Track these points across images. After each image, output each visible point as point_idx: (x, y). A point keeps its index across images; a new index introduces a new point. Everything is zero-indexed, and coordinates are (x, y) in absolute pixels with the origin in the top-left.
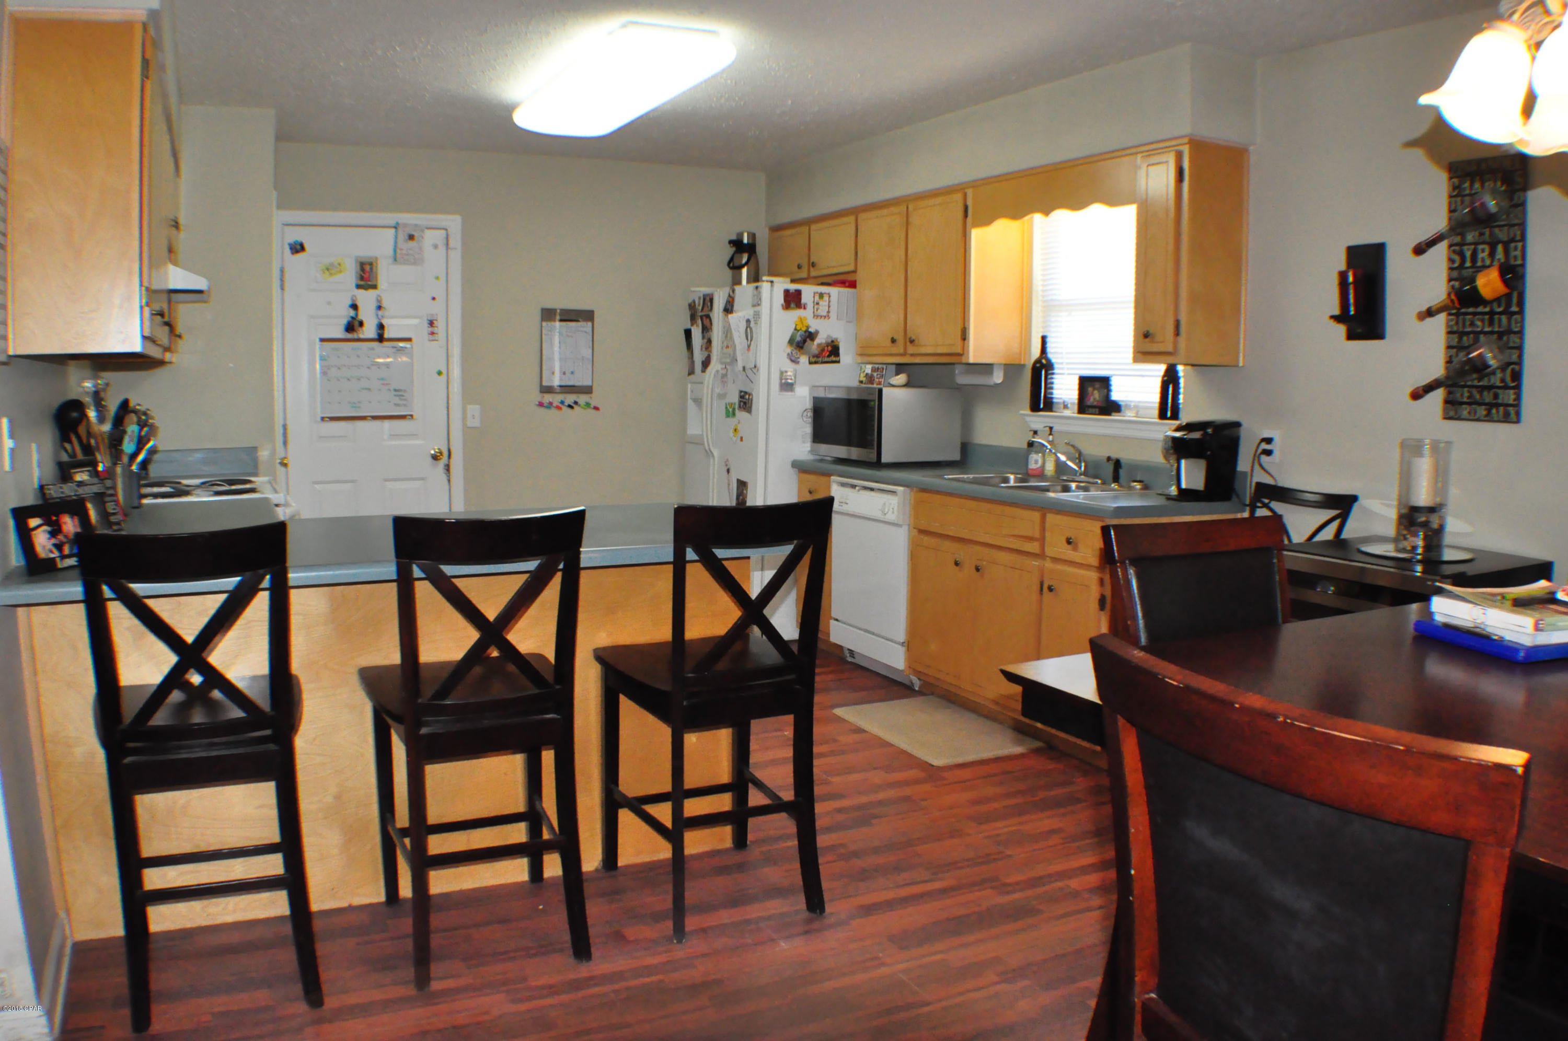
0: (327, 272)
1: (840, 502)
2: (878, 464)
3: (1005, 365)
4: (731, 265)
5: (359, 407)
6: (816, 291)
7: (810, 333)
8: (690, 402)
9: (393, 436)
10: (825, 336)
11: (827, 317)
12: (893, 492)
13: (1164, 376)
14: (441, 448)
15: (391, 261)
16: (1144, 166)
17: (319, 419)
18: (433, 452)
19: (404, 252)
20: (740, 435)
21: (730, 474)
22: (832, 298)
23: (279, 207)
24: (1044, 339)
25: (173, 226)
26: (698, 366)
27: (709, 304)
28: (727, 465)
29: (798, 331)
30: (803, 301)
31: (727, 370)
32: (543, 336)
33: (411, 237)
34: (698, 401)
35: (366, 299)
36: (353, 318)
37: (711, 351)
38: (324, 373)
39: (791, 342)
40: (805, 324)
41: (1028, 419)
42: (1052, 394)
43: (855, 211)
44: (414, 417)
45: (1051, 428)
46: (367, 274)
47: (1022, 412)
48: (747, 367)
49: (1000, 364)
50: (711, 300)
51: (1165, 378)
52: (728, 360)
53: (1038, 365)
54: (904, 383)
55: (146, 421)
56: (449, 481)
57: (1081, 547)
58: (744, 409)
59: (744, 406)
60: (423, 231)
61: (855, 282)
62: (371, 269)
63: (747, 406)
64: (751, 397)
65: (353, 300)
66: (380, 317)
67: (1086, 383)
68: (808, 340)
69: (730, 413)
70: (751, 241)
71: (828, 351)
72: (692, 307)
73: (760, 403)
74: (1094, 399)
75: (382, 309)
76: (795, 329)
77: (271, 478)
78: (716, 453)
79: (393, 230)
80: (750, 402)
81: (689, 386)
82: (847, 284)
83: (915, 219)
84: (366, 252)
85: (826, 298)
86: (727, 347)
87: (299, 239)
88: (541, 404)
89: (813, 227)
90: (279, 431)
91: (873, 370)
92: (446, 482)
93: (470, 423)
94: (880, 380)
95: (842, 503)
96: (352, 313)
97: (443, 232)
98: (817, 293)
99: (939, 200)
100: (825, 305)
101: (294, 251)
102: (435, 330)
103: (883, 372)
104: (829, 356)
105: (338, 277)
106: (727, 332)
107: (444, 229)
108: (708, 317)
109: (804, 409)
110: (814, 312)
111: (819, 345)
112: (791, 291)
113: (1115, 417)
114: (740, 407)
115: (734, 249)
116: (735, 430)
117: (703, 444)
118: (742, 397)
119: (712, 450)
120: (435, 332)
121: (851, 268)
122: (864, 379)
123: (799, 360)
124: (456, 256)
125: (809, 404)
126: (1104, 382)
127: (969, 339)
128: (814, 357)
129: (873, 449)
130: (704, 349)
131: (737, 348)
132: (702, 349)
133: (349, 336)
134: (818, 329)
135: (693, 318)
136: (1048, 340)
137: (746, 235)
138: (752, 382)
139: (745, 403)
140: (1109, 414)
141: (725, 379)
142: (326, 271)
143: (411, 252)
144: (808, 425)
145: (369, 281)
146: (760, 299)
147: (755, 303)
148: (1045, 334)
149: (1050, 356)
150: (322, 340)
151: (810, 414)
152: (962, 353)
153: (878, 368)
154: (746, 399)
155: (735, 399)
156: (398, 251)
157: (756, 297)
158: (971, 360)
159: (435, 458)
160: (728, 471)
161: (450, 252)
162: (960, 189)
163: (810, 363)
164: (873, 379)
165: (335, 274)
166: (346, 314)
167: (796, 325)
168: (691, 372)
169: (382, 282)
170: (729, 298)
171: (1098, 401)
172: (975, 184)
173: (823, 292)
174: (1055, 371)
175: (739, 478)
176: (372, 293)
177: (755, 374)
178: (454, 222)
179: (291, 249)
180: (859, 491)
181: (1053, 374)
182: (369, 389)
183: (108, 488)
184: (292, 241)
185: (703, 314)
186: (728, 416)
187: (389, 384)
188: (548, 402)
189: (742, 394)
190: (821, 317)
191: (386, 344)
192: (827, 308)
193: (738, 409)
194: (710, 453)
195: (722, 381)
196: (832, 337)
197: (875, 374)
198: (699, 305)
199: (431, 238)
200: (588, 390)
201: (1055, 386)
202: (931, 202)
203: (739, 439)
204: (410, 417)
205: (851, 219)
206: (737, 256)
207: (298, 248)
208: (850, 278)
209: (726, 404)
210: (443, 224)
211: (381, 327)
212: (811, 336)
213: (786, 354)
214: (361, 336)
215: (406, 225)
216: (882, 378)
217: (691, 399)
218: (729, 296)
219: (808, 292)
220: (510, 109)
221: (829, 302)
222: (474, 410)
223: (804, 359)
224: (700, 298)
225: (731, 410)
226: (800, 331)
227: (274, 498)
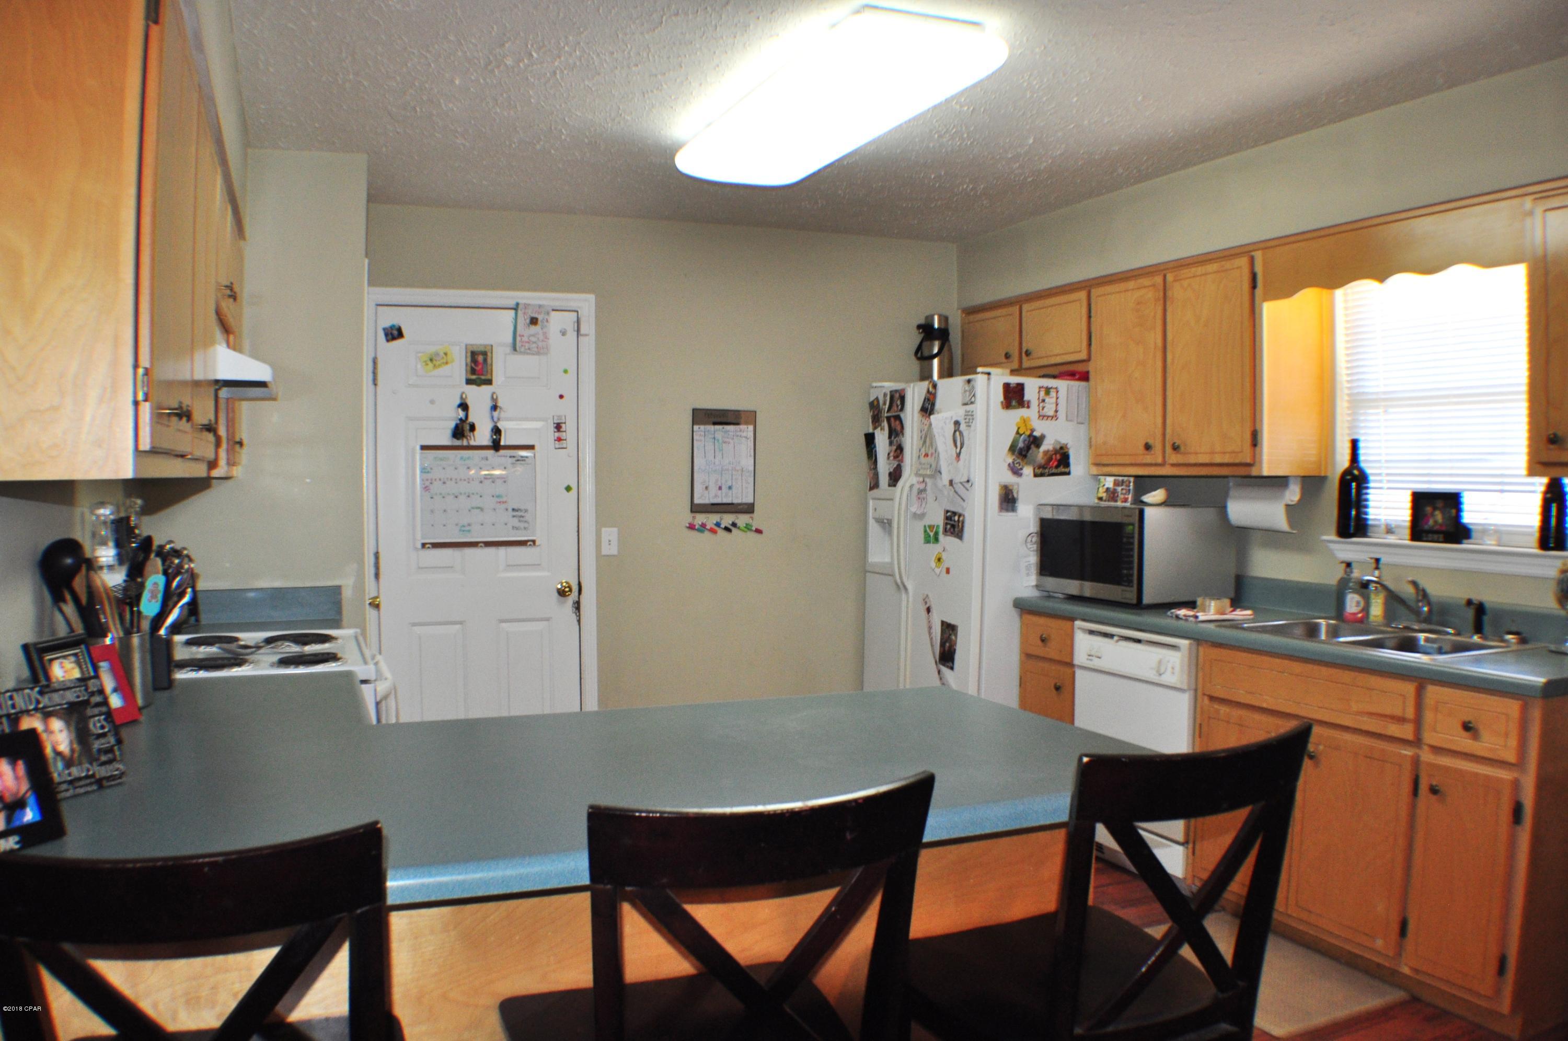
0: (431, 365)
1: (1089, 656)
2: (1138, 606)
3: (1304, 477)
4: (919, 355)
5: (469, 531)
6: (1041, 385)
7: (1035, 438)
8: (871, 522)
9: (510, 567)
10: (1052, 442)
11: (1055, 417)
12: (1174, 647)
13: (1545, 493)
14: (568, 581)
15: (509, 349)
16: (1539, 211)
17: (419, 546)
18: (559, 586)
19: (525, 339)
20: (946, 566)
21: (930, 614)
22: (1060, 394)
23: (371, 283)
24: (1354, 444)
25: (230, 296)
26: (884, 479)
27: (899, 402)
28: (926, 603)
29: (1021, 435)
30: (1026, 398)
31: (926, 484)
32: (695, 441)
33: (534, 321)
34: (886, 524)
35: (478, 397)
36: (461, 420)
37: (902, 461)
38: (426, 489)
39: (1012, 449)
40: (1029, 427)
41: (1332, 546)
42: (1366, 513)
43: (1088, 286)
44: (537, 543)
45: (1377, 561)
46: (480, 367)
47: (1325, 537)
48: (957, 480)
49: (1296, 477)
50: (902, 399)
51: (1549, 496)
52: (928, 472)
53: (1348, 477)
54: (1162, 501)
55: (180, 566)
56: (579, 621)
57: (1485, 735)
58: (952, 533)
59: (952, 530)
60: (548, 313)
61: (1087, 373)
62: (485, 360)
63: (956, 530)
64: (961, 519)
65: (461, 397)
66: (495, 419)
67: (1421, 501)
68: (1032, 446)
69: (931, 537)
70: (943, 326)
71: (1056, 459)
72: (874, 406)
73: (973, 527)
74: (1436, 522)
75: (498, 410)
76: (1018, 433)
77: (358, 630)
78: (910, 587)
79: (513, 312)
80: (960, 524)
81: (871, 503)
82: (1077, 377)
83: (1177, 292)
84: (478, 340)
85: (1053, 394)
86: (926, 455)
87: (395, 322)
88: (691, 527)
89: (1026, 307)
90: (369, 560)
91: (1116, 483)
92: (576, 623)
93: (605, 551)
94: (1126, 496)
95: (1092, 656)
96: (461, 414)
97: (575, 314)
98: (1042, 387)
99: (1213, 267)
100: (1052, 404)
101: (390, 337)
102: (563, 435)
103: (1129, 486)
104: (1057, 467)
105: (445, 370)
106: (927, 437)
107: (575, 311)
108: (898, 418)
109: (1028, 534)
110: (1039, 412)
111: (1046, 453)
112: (1011, 386)
113: (1465, 546)
114: (945, 531)
115: (922, 335)
116: (939, 560)
117: (892, 575)
118: (947, 518)
119: (906, 584)
120: (562, 438)
121: (1083, 355)
122: (1104, 495)
123: (1022, 471)
124: (589, 344)
125: (1033, 527)
126: (1452, 500)
127: (1262, 444)
128: (1039, 467)
129: (1132, 586)
130: (892, 458)
131: (941, 456)
132: (888, 458)
133: (457, 443)
134: (1045, 433)
135: (876, 420)
136: (1361, 445)
137: (936, 318)
138: (964, 500)
139: (953, 526)
140: (1458, 542)
141: (923, 495)
142: (429, 362)
143: (533, 339)
144: (1032, 553)
145: (482, 375)
146: (974, 395)
147: (967, 400)
148: (1355, 437)
149: (1362, 465)
150: (424, 448)
151: (1035, 539)
152: (1252, 462)
153: (1123, 481)
154: (954, 521)
155: (939, 520)
156: (518, 339)
157: (968, 393)
158: (1265, 473)
159: (562, 593)
160: (928, 610)
161: (581, 338)
162: (1246, 251)
163: (1036, 475)
164: (1116, 495)
165: (440, 366)
166: (454, 415)
167: (1019, 428)
168: (875, 485)
169: (498, 375)
170: (928, 395)
171: (1441, 525)
172: (1267, 245)
173: (1050, 386)
174: (1371, 485)
175: (944, 620)
176: (485, 390)
177: (968, 490)
178: (586, 303)
179: (386, 335)
180: (1117, 641)
181: (1367, 488)
182: (482, 509)
183: (92, 694)
184: (388, 324)
185: (889, 414)
186: (927, 541)
187: (506, 502)
188: (700, 523)
189: (949, 514)
190: (1048, 417)
191: (502, 452)
192: (1054, 405)
193: (943, 534)
194: (901, 586)
195: (919, 498)
196: (1060, 443)
197: (1119, 489)
198: (885, 404)
199: (557, 322)
200: (748, 509)
201: (1370, 504)
202: (1200, 270)
203: (945, 570)
204: (531, 543)
205: (1082, 295)
206: (926, 344)
207: (394, 334)
208: (1080, 368)
209: (925, 526)
210: (573, 305)
211: (497, 431)
212: (1035, 441)
213: (1007, 464)
214: (472, 443)
215: (526, 306)
216: (1129, 494)
217: (874, 518)
218: (928, 391)
219: (1032, 386)
220: (670, 152)
221: (1057, 398)
222: (610, 534)
223: (1028, 471)
224: (885, 395)
225: (932, 534)
226: (1023, 436)
227: (361, 671)
